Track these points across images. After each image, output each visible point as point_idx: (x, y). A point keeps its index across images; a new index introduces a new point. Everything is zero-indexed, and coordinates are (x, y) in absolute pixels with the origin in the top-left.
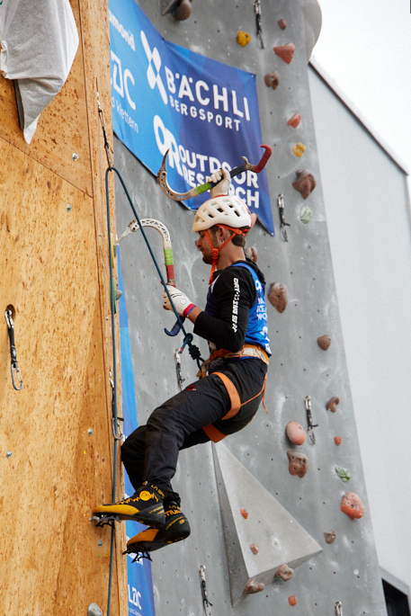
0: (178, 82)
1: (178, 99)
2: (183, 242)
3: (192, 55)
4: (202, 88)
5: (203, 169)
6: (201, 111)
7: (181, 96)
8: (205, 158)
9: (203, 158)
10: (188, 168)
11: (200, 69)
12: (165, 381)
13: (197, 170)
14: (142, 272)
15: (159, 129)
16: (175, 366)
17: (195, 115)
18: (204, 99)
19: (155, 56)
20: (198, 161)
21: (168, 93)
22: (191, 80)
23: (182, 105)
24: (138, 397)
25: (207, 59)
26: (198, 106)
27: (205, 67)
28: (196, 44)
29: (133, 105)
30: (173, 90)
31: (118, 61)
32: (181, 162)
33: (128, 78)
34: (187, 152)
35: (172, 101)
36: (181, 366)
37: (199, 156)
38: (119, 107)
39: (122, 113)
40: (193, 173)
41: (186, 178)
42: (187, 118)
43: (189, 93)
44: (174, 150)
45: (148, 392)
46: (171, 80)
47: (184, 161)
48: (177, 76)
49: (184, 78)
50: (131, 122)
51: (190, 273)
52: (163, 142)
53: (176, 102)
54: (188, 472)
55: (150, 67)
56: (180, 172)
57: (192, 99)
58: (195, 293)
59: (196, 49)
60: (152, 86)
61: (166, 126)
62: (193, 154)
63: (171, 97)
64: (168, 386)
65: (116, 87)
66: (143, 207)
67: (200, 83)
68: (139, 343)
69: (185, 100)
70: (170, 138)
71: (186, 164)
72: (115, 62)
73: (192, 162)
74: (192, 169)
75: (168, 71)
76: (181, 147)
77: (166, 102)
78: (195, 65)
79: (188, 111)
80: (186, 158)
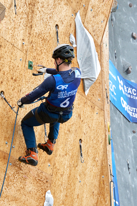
0: (127, 89)
1: (128, 93)
2: (129, 131)
3: (132, 83)
4: (134, 91)
5: (134, 111)
6: (134, 97)
7: (128, 92)
8: (135, 109)
9: (134, 109)
10: (130, 111)
11: (134, 86)
12: (124, 168)
13: (133, 112)
14: (118, 138)
15: (122, 100)
16: (127, 164)
17: (132, 98)
18: (135, 93)
19: (121, 82)
20: (133, 109)
21: (125, 92)
22: (131, 89)
23: (129, 95)
24: (117, 172)
25: (135, 84)
26: (133, 95)
28: (132, 80)
29: (115, 94)
30: (126, 91)
31: (111, 83)
32: (128, 110)
33: (114, 87)
34: (130, 107)
35: (126, 94)
36: (129, 164)
37: (133, 108)
38: (111, 94)
39: (112, 96)
40: (132, 113)
41: (130, 114)
42: (130, 98)
43: (130, 92)
44: (126, 106)
45: (120, 171)
46: (125, 89)
47: (129, 109)
48: (127, 88)
49: (129, 88)
50: (115, 98)
51: (131, 139)
52: (123, 104)
53: (127, 94)
54: (132, 195)
55: (120, 85)
56: (128, 112)
57: (131, 93)
58: (132, 145)
59: (132, 81)
60: (121, 90)
61: (124, 100)
62: (132, 108)
63: (126, 93)
64: (126, 170)
65: (111, 89)
66: (118, 120)
67: (133, 90)
68: (117, 157)
69: (129, 94)
70: (125, 103)
71: (130, 110)
72: (110, 83)
73: (131, 109)
74: (131, 112)
75: (125, 86)
76: (128, 106)
77: (124, 94)
78: (132, 85)
79: (130, 96)
80: (130, 109)
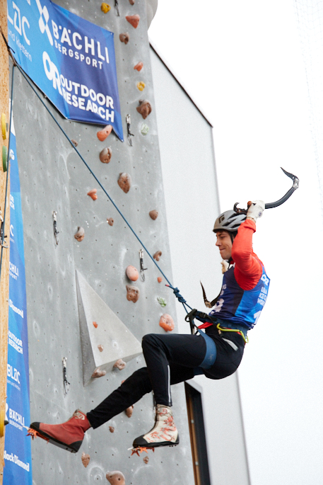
0: (60, 32)
1: (61, 43)
2: (61, 141)
3: (71, 14)
4: (77, 37)
5: (76, 92)
6: (76, 53)
7: (62, 41)
8: (78, 85)
9: (77, 85)
10: (67, 90)
11: (76, 25)
12: (45, 232)
13: (72, 93)
14: (32, 157)
15: (47, 61)
16: (52, 223)
17: (71, 55)
18: (78, 45)
19: (45, 11)
20: (73, 86)
21: (54, 38)
22: (70, 31)
23: (63, 48)
24: (25, 240)
25: (81, 19)
26: (74, 49)
27: (79, 24)
28: (74, 8)
29: (28, 42)
30: (57, 37)
31: (18, 10)
32: (61, 86)
33: (25, 23)
34: (66, 80)
35: (56, 44)
36: (57, 223)
37: (74, 84)
38: (18, 41)
39: (20, 46)
40: (70, 95)
41: (65, 97)
42: (67, 57)
43: (68, 40)
44: (57, 77)
45: (32, 238)
46: (55, 30)
47: (64, 85)
48: (60, 28)
49: (65, 29)
50: (26, 53)
51: (65, 161)
52: (49, 70)
53: (59, 45)
54: (58, 295)
55: (41, 18)
56: (60, 92)
57: (70, 44)
58: (68, 175)
59: (73, 11)
60: (43, 32)
61: (52, 60)
62: (70, 82)
63: (55, 41)
64: (47, 236)
65: (16, 27)
66: (34, 112)
67: (75, 34)
68: (28, 204)
69: (65, 44)
70: (54, 68)
71: (65, 88)
72: (15, 10)
73: (69, 87)
74: (69, 92)
75: (54, 23)
76: (62, 76)
77: (52, 44)
78: (72, 21)
79: (67, 52)
80: (65, 84)
